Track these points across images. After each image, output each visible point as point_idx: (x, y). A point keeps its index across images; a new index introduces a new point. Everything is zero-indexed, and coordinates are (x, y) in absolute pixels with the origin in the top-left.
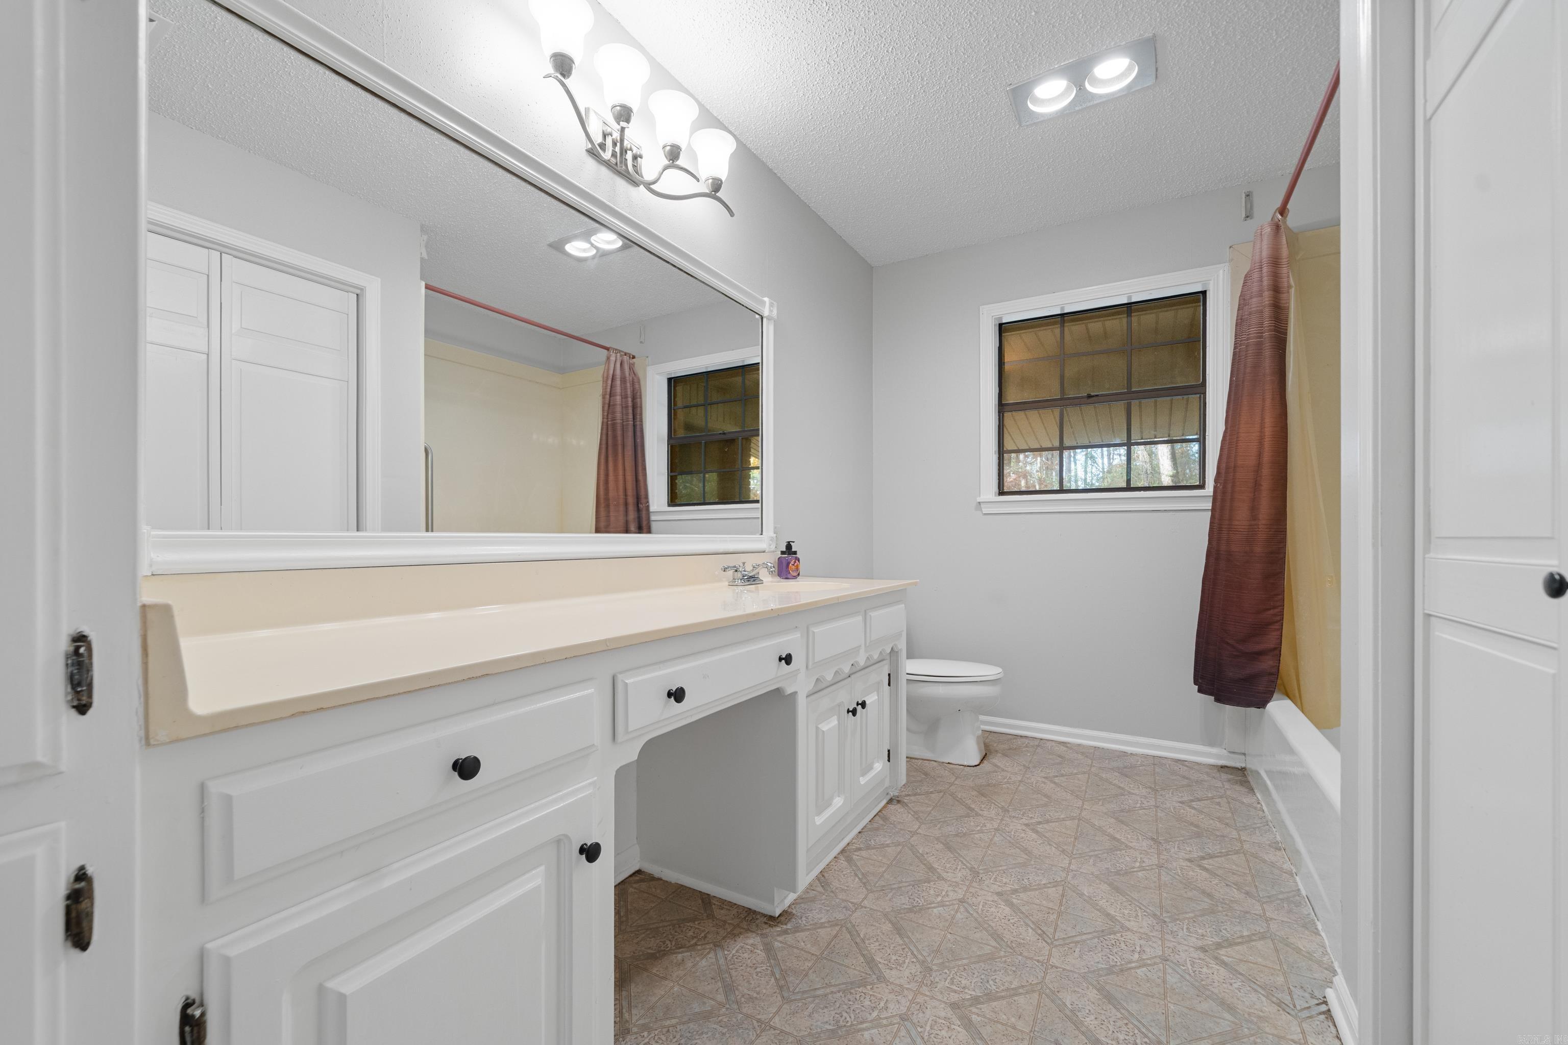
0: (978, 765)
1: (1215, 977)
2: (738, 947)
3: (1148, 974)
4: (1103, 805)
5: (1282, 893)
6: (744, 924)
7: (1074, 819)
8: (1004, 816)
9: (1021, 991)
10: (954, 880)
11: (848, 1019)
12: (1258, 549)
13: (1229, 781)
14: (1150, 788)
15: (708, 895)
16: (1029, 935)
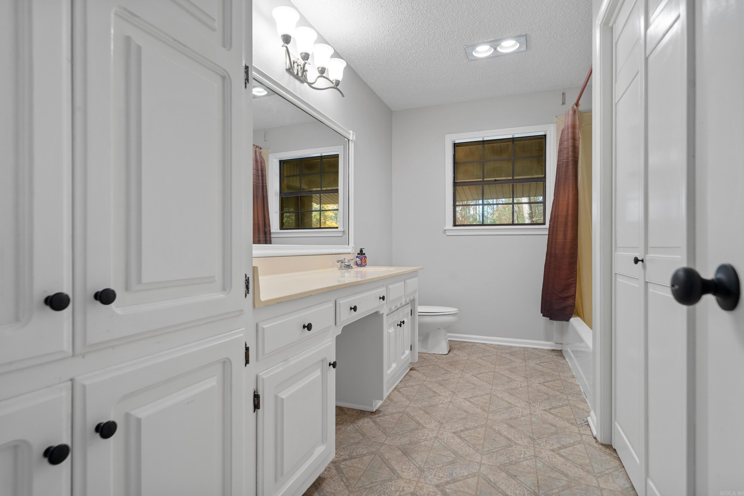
0: (447, 354)
1: (549, 418)
2: (361, 422)
3: (525, 419)
4: (504, 366)
5: (574, 392)
6: (361, 415)
7: (492, 372)
8: (462, 372)
9: (478, 427)
10: (446, 395)
11: (414, 439)
12: (567, 252)
13: (555, 355)
14: (523, 359)
15: (341, 407)
16: (479, 410)
